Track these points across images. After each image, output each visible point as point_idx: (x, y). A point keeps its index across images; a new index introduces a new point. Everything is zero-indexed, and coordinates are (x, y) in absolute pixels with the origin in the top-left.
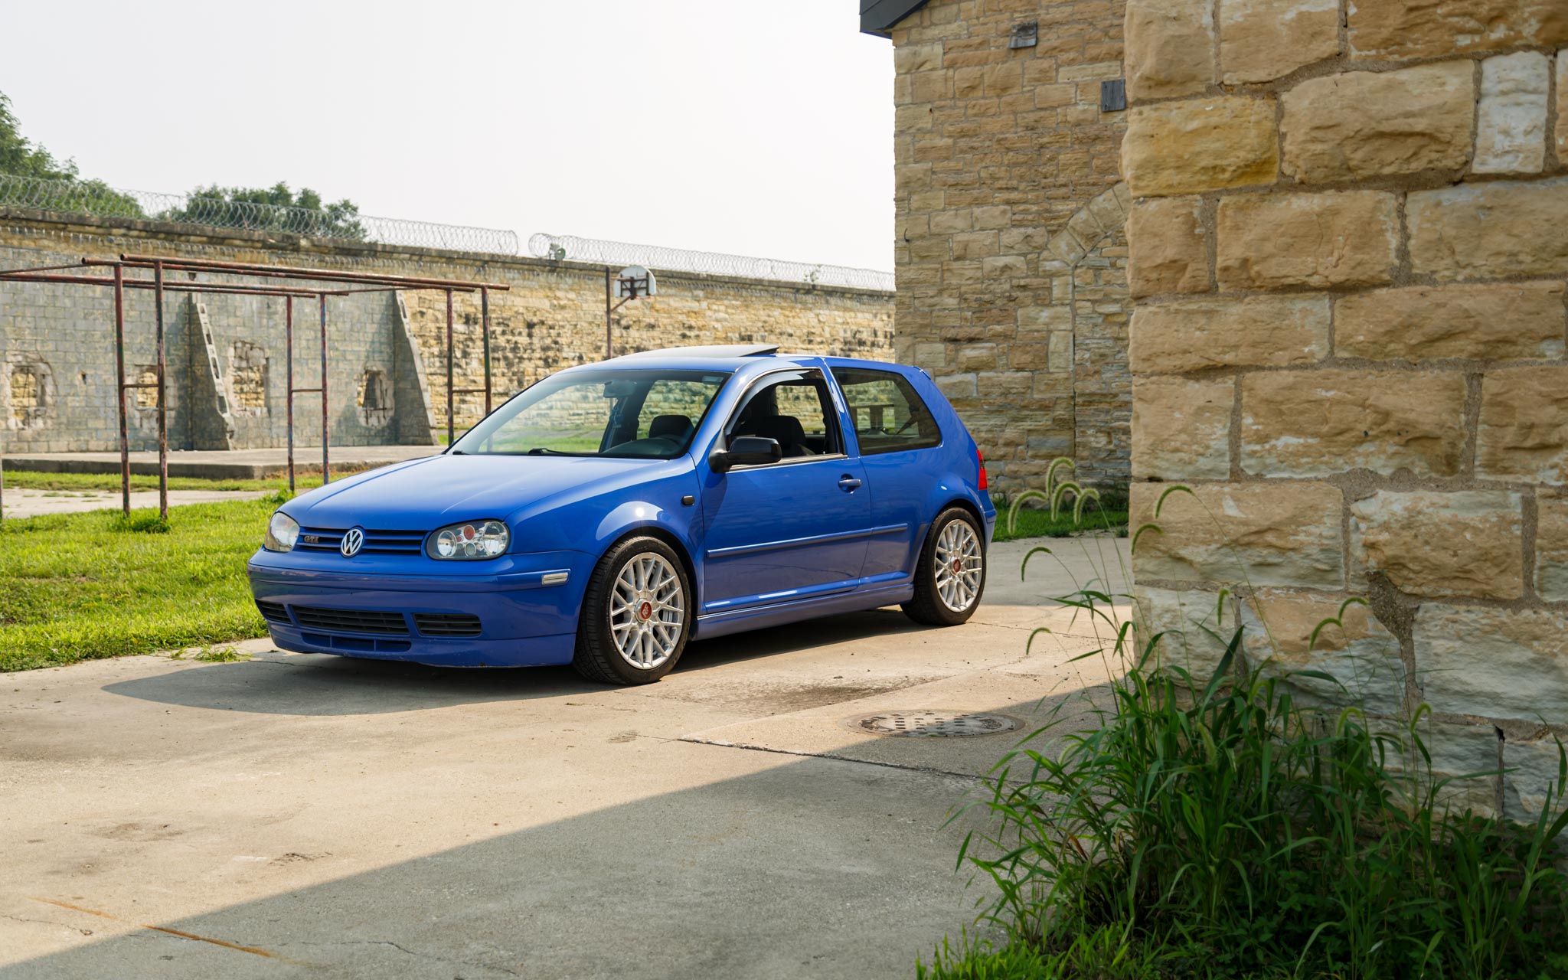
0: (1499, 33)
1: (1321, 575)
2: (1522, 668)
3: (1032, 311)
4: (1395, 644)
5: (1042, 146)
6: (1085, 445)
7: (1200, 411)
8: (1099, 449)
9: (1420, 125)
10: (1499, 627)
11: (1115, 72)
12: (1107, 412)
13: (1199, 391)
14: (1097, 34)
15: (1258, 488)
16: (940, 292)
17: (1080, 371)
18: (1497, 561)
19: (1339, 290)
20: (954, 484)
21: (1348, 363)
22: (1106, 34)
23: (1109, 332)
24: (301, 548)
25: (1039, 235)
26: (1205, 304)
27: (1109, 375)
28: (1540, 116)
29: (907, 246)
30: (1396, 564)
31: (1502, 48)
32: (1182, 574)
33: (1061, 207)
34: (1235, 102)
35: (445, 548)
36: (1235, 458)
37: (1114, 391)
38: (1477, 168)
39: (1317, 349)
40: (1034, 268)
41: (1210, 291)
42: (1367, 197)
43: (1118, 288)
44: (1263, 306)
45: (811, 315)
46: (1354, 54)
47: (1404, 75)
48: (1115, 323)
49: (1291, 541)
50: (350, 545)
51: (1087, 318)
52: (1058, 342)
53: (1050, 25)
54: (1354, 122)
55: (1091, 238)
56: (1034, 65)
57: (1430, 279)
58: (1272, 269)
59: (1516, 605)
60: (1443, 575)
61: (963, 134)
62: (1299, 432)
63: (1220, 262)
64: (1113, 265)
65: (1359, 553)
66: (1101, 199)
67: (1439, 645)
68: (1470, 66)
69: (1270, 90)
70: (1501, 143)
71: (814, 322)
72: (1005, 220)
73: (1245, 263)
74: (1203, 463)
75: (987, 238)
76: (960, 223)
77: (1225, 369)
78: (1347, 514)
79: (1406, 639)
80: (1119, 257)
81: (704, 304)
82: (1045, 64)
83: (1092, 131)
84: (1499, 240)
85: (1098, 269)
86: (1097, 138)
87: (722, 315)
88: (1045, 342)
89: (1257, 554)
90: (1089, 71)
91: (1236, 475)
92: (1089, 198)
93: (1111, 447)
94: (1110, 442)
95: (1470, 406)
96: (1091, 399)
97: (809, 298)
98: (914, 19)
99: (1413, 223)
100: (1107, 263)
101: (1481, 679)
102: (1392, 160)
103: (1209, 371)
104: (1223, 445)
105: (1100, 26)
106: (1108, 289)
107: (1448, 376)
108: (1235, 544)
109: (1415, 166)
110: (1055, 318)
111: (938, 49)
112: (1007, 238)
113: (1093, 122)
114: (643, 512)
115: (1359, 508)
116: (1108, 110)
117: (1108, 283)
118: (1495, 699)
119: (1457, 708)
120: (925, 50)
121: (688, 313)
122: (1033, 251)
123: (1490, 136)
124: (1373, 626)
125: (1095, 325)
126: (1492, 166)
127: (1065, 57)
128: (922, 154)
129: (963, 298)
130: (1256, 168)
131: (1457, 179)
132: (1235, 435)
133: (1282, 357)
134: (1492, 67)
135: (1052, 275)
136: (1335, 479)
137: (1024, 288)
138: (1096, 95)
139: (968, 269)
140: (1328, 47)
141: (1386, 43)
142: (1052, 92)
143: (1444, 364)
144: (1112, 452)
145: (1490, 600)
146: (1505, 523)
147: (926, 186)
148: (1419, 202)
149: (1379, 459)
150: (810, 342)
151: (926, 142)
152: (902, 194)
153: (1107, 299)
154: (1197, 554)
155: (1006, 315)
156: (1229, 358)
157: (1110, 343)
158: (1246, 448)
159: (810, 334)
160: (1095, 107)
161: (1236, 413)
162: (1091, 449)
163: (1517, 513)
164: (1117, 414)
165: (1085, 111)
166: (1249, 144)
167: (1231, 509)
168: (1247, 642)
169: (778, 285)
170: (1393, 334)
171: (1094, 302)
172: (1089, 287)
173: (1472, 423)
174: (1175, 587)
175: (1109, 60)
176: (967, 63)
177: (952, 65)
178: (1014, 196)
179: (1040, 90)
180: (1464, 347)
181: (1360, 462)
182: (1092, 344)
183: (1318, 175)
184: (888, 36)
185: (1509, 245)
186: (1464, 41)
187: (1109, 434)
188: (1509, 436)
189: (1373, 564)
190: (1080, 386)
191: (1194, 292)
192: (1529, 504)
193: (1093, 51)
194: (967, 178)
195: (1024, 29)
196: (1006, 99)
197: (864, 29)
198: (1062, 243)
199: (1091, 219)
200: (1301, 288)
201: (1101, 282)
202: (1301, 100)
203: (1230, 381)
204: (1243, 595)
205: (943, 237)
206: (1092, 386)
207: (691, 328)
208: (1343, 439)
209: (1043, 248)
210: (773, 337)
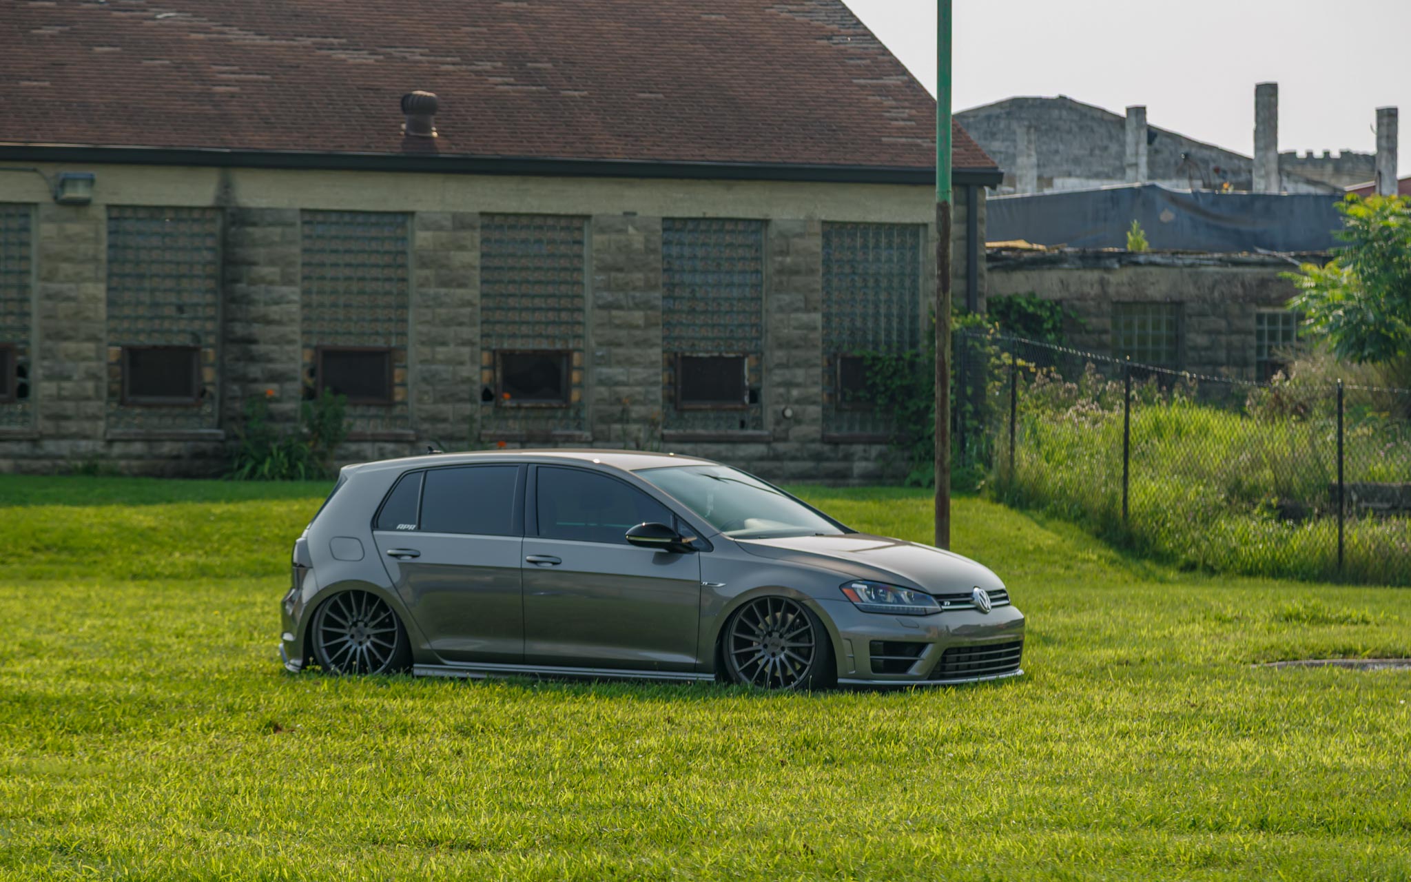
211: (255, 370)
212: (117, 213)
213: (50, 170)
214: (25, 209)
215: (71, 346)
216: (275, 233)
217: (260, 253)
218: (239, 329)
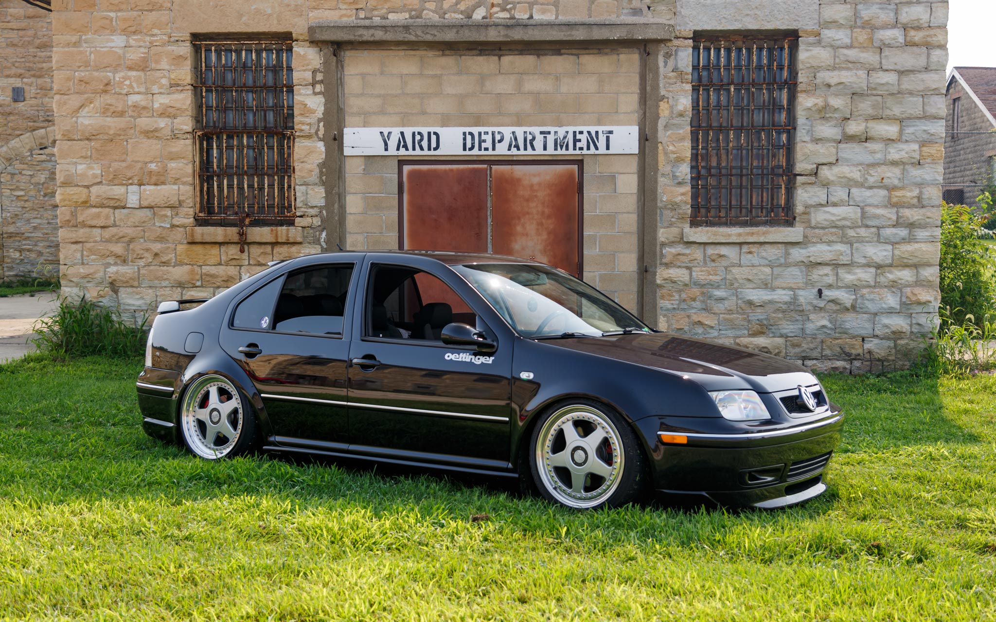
0: (130, 181)
1: (100, 283)
2: (138, 299)
4: (115, 296)
6: (9, 257)
7: (75, 251)
8: (16, 259)
9: (117, 197)
10: (134, 292)
11: (19, 83)
12: (20, 241)
13: (74, 247)
14: (9, 65)
15: (87, 266)
17: (5, 222)
18: (133, 279)
19: (103, 227)
21: (104, 242)
22: (14, 65)
23: (20, 204)
26: (75, 229)
27: (20, 224)
28: (138, 197)
30: (115, 280)
31: (131, 184)
32: (72, 284)
34: (81, 189)
36: (82, 260)
37: (23, 232)
38: (127, 206)
39: (98, 239)
41: (76, 226)
42: (107, 210)
43: (23, 184)
44: (87, 230)
46: (104, 182)
47: (114, 187)
48: (23, 200)
49: (94, 277)
51: (8, 197)
54: (104, 196)
55: (9, 160)
57: (119, 226)
58: (89, 223)
59: (136, 287)
60: (123, 282)
62: (96, 255)
63: (78, 221)
64: (20, 173)
65: (107, 278)
66: (13, 142)
67: (123, 296)
68: (125, 187)
69: (88, 187)
70: (131, 202)
73: (83, 221)
74: (76, 261)
77: (80, 242)
78: (105, 271)
79: (117, 295)
80: (23, 170)
83: (8, 110)
84: (132, 220)
85: (13, 175)
86: (10, 114)
89: (87, 279)
90: (5, 82)
91: (83, 264)
92: (7, 141)
93: (22, 257)
94: (21, 255)
95: (128, 250)
96: (11, 235)
99: (116, 215)
100: (17, 172)
101: (132, 302)
102: (112, 203)
103: (76, 243)
104: (80, 258)
105: (11, 61)
106: (18, 184)
107: (124, 245)
108: (83, 278)
109: (116, 205)
113: (8, 106)
115: (107, 270)
116: (15, 100)
117: (18, 181)
118: (134, 305)
119: (127, 307)
123: (129, 200)
124: (111, 293)
125: (12, 201)
126: (130, 206)
130: (85, 202)
131: (124, 208)
132: (82, 255)
133: (92, 240)
134: (130, 187)
136: (102, 264)
138: (9, 93)
140: (99, 180)
141: (110, 181)
143: (123, 242)
144: (22, 260)
145: (132, 286)
146: (134, 272)
148: (117, 211)
149: (111, 260)
153: (17, 189)
154: (75, 280)
156: (81, 240)
157: (20, 209)
158: (85, 258)
160: (9, 99)
161: (82, 251)
162: (12, 258)
163: (136, 270)
164: (24, 242)
165: (4, 100)
166: (84, 197)
167: (82, 271)
168: (86, 297)
170: (113, 236)
171: (11, 190)
172: (8, 183)
173: (128, 253)
174: (70, 287)
175: (15, 77)
180: (126, 239)
181: (107, 261)
182: (11, 209)
183: (98, 205)
185: (134, 221)
186: (124, 182)
187: (20, 252)
188: (135, 256)
189: (110, 281)
190: (5, 229)
191: (73, 226)
192: (139, 268)
193: (7, 72)
199: (9, 151)
200: (95, 227)
201: (14, 181)
202: (94, 190)
203: (81, 245)
204: (85, 288)
206: (11, 229)
208: (104, 256)
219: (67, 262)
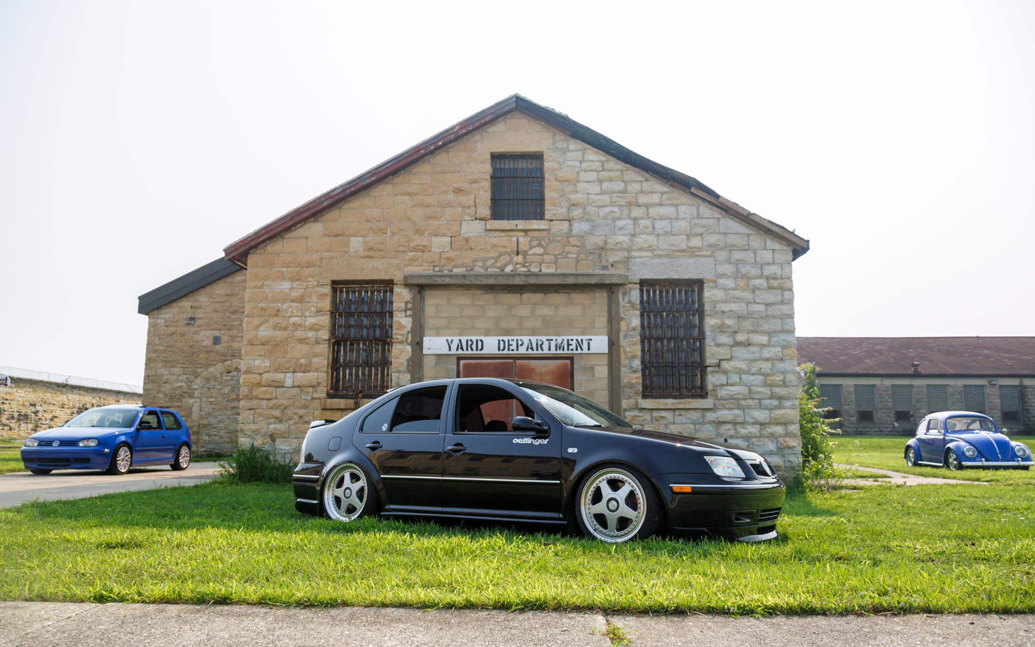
0: (288, 370)
1: (264, 435)
2: (288, 446)
3: (188, 399)
5: (194, 352)
6: (202, 439)
7: (249, 414)
8: (206, 441)
9: (278, 380)
10: (285, 441)
11: (218, 334)
12: (209, 429)
13: (249, 412)
14: (213, 323)
15: (256, 424)
16: (158, 393)
17: (202, 418)
18: (285, 432)
19: (268, 399)
20: (185, 438)
21: (269, 408)
22: (216, 323)
23: (212, 406)
24: (38, 446)
25: (191, 378)
27: (211, 419)
28: (292, 380)
29: (148, 378)
30: (273, 433)
31: (288, 372)
32: (246, 436)
33: (199, 370)
34: (256, 375)
35: (81, 444)
37: (212, 424)
39: (265, 407)
40: (189, 387)
41: (251, 399)
42: (272, 388)
43: (215, 394)
44: (258, 401)
45: (64, 397)
46: (271, 371)
47: (277, 374)
48: (213, 404)
49: (261, 431)
50: (55, 444)
51: (205, 402)
52: (195, 409)
53: (199, 319)
54: (271, 379)
55: (208, 379)
56: (192, 329)
57: (279, 399)
58: (260, 396)
59: (287, 438)
60: (279, 434)
61: (169, 346)
62: (262, 417)
63: (253, 395)
64: (214, 387)
65: (269, 432)
66: (211, 368)
67: (278, 443)
68: (284, 374)
69: (261, 374)
70: (288, 383)
71: (65, 399)
72: (181, 373)
73: (256, 396)
74: (249, 421)
75: (175, 377)
76: (166, 372)
79: (274, 443)
80: (216, 385)
81: (14, 390)
82: (197, 329)
83: (209, 349)
84: (287, 395)
85: (209, 388)
86: (211, 352)
87: (22, 395)
88: (191, 408)
89: (256, 433)
90: (210, 333)
91: (254, 423)
92: (207, 368)
94: (210, 438)
95: (283, 414)
96: (205, 426)
97: (64, 390)
98: (156, 312)
99: (277, 392)
100: (212, 387)
101: (284, 447)
102: (275, 384)
103: (251, 409)
104: (252, 419)
105: (214, 320)
106: (212, 394)
107: (281, 410)
108: (253, 432)
109: (278, 385)
110: (195, 402)
111: (163, 321)
112: (181, 378)
113: (210, 347)
114: (123, 438)
115: (269, 427)
116: (215, 344)
119: (280, 451)
120: (159, 321)
121: (6, 394)
122: (189, 382)
123: (286, 382)
124: (270, 442)
125: (207, 404)
126: (286, 386)
127: (202, 328)
128: (155, 351)
129: (165, 395)
130: (259, 384)
131: (283, 387)
132: (254, 417)
133: (261, 408)
134: (287, 374)
135: (195, 389)
136: (266, 423)
137: (186, 393)
138: (212, 339)
139: (168, 386)
140: (268, 370)
141: (275, 370)
142: (198, 337)
145: (284, 437)
146: (286, 428)
147: (155, 360)
148: (278, 389)
149: (272, 420)
150: (63, 408)
151: (157, 348)
152: (148, 362)
153: (211, 397)
154: (248, 433)
155: (179, 400)
156: (254, 408)
157: (211, 410)
158: (255, 419)
159: (63, 404)
160: (211, 343)
161: (254, 415)
164: (212, 430)
165: (208, 344)
166: (257, 381)
167: (253, 427)
168: (254, 444)
169: (51, 383)
170: (274, 405)
171: (207, 398)
172: (206, 393)
173: (283, 416)
174: (244, 438)
175: (216, 330)
176: (172, 326)
177: (167, 326)
178: (184, 366)
179: (195, 336)
180: (283, 407)
181: (270, 421)
182: (206, 410)
183: (266, 385)
184: (146, 314)
186: (284, 371)
188: (287, 418)
189: (271, 434)
190: (201, 422)
191: (249, 399)
192: (289, 426)
193: (212, 327)
194: (170, 359)
195: (191, 319)
196: (184, 337)
197: (139, 312)
198: (199, 380)
199: (208, 374)
200: (263, 399)
201: (210, 392)
202: (265, 376)
203: (254, 410)
204: (254, 438)
205: (160, 376)
206: (205, 422)
207: (7, 400)
208: (267, 418)
209: (193, 381)
210: (46, 405)
211: (1030, 415)
212: (1001, 386)
213: (988, 379)
214: (983, 386)
215: (994, 411)
216: (1031, 390)
217: (1029, 393)
218: (1026, 408)
219: (244, 422)
